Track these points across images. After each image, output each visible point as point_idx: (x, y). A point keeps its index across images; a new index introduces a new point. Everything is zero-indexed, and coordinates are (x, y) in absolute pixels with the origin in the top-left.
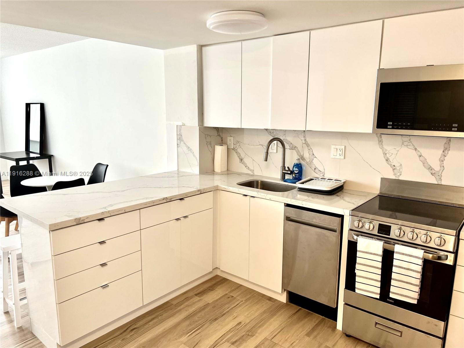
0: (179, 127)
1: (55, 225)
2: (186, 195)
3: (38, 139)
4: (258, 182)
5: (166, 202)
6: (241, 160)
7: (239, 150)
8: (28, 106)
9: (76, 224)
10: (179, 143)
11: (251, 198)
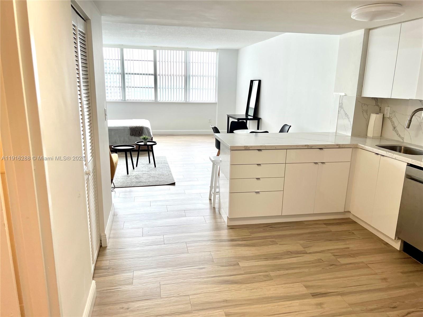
0: (341, 97)
1: (233, 147)
2: (326, 147)
3: (254, 107)
4: (402, 148)
5: (307, 148)
6: (394, 128)
7: (394, 119)
8: (252, 82)
9: (244, 149)
10: (339, 110)
11: (382, 157)
